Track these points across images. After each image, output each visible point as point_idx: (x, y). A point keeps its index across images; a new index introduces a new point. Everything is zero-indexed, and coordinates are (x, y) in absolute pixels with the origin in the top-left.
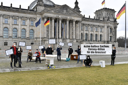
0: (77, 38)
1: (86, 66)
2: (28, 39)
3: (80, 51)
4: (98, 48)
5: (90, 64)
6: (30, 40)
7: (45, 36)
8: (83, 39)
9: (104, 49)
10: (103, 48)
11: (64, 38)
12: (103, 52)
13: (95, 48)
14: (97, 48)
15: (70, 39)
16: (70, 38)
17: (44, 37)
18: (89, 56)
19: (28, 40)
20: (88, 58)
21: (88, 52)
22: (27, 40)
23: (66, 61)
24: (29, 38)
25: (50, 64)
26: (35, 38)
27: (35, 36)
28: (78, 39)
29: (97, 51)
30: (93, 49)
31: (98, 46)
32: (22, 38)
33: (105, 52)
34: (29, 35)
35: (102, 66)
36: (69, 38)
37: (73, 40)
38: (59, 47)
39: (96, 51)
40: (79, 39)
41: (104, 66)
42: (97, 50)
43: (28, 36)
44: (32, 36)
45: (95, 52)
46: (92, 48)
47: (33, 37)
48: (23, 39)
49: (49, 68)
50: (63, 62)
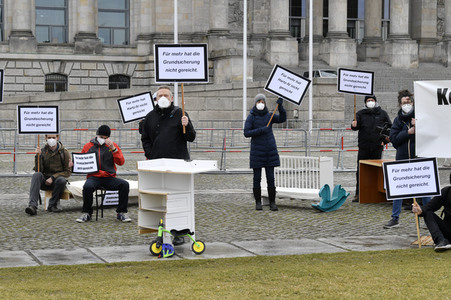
1: (436, 241)
2: (88, 43)
6: (99, 50)
7: (220, 22)
11: (370, 34)
15: (419, 41)
16: (424, 35)
17: (206, 29)
19: (87, 51)
22: (79, 50)
23: (318, 210)
24: (93, 35)
25: (168, 228)
26: (141, 37)
27: (142, 23)
32: (41, 36)
34: (93, 16)
36: (414, 35)
37: (445, 47)
38: (260, 106)
43: (84, 26)
44: (116, 20)
47: (127, 29)
48: (47, 43)
49: (160, 255)
50: (288, 215)
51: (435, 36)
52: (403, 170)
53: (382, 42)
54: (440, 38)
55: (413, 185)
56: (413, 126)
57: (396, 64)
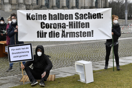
0: (28, 2)
3: (15, 31)
4: (71, 21)
5: (45, 73)
8: (40, 4)
9: (87, 25)
10: (84, 21)
12: (84, 33)
13: (61, 22)
14: (67, 22)
16: (13, 3)
18: (40, 48)
20: (39, 54)
21: (41, 35)
28: (30, 4)
29: (68, 30)
30: (55, 26)
31: (71, 16)
33: (90, 34)
35: (82, 80)
36: (10, 3)
37: (19, 6)
39: (63, 32)
40: (32, 5)
41: (90, 79)
42: (67, 27)
45: (61, 35)
46: (53, 22)
51: (16, 3)
52: (16, 49)
53: (2, 5)
54: (17, 4)
55: (21, 56)
56: (17, 29)
57: (6, 11)
